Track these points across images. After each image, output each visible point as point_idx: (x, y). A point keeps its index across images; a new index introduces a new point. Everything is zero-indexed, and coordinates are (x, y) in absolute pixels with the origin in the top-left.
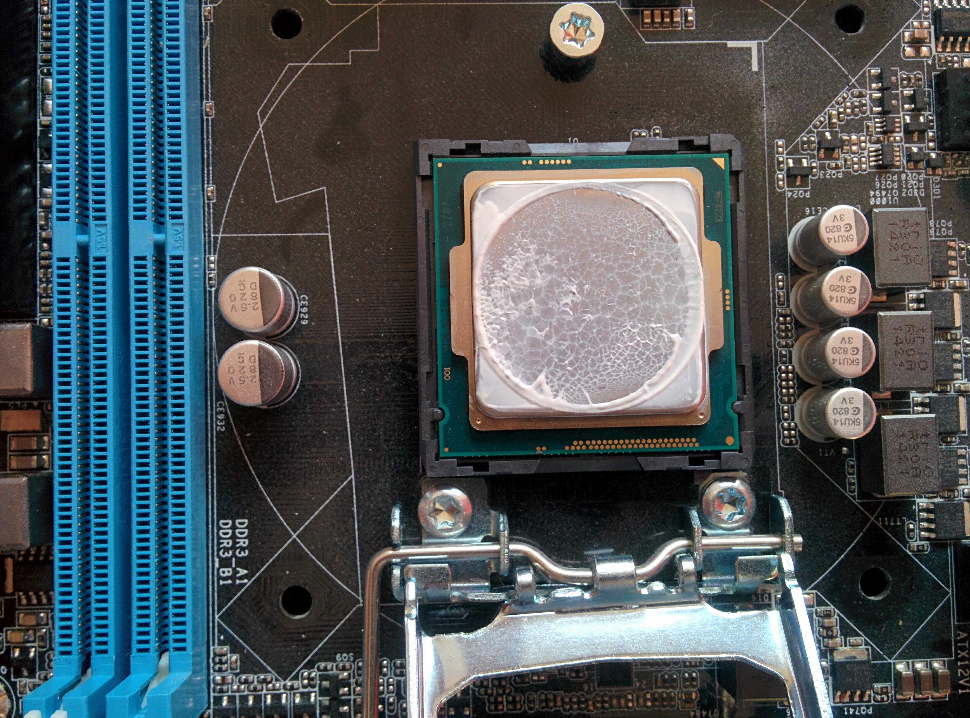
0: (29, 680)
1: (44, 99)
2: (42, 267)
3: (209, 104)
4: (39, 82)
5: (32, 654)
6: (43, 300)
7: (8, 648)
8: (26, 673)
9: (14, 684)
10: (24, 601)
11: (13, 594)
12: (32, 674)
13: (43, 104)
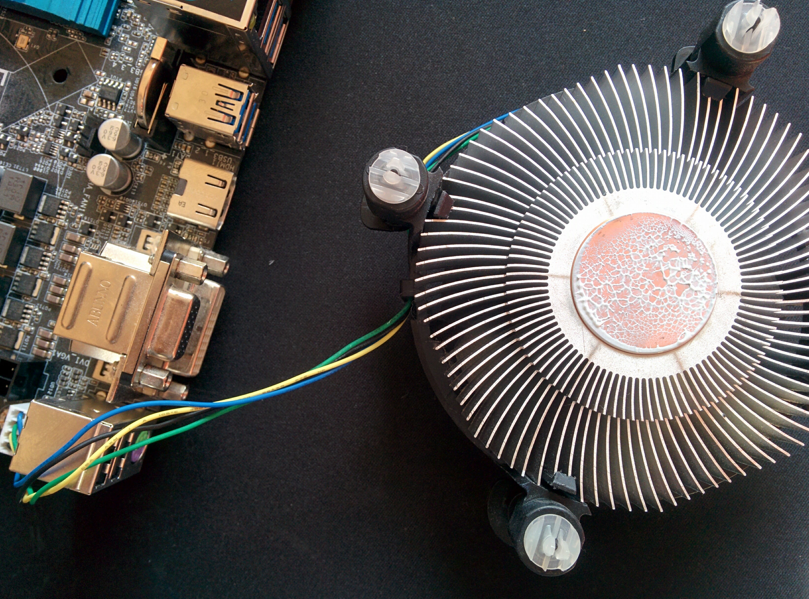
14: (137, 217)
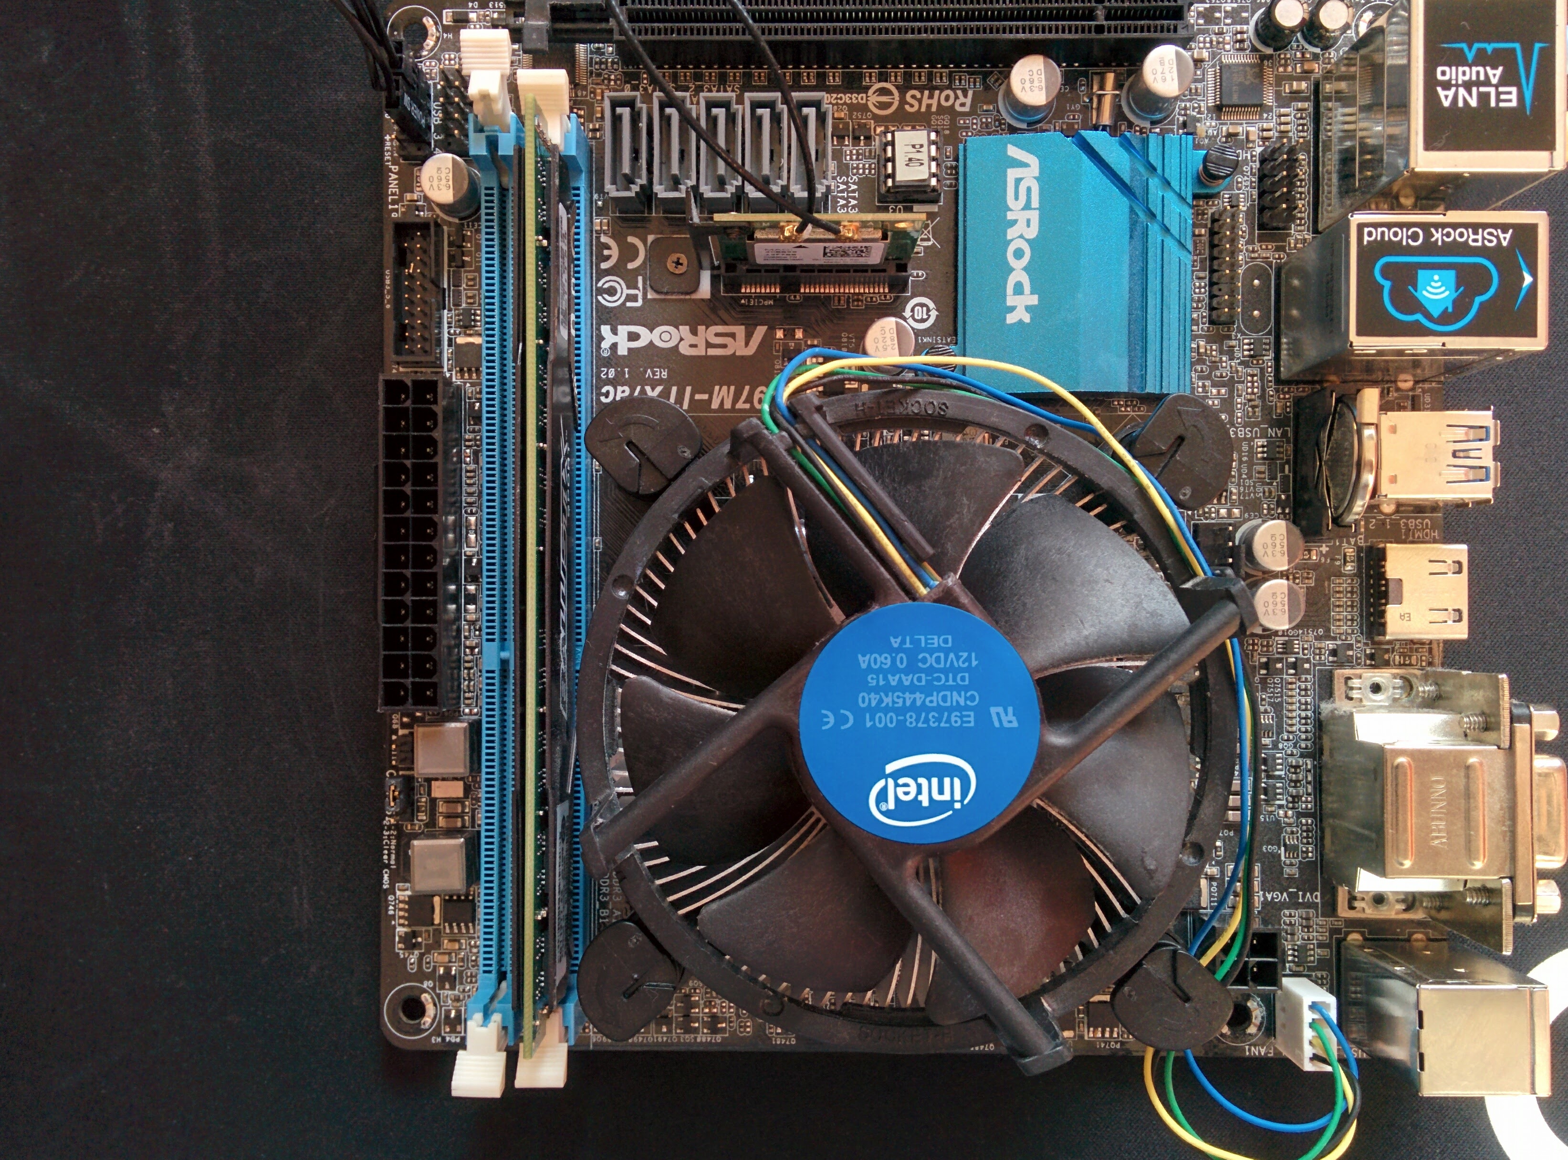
0: (450, 992)
1: (467, 533)
2: (466, 668)
3: (597, 540)
4: (464, 520)
5: (453, 972)
6: (467, 695)
7: (435, 967)
8: (447, 986)
9: (438, 996)
10: (448, 931)
11: (439, 924)
12: (453, 988)
13: (467, 537)
14: (1315, 654)
